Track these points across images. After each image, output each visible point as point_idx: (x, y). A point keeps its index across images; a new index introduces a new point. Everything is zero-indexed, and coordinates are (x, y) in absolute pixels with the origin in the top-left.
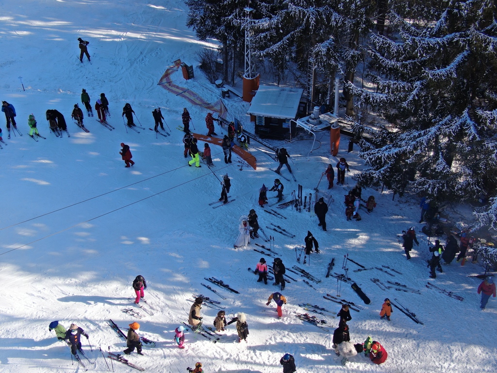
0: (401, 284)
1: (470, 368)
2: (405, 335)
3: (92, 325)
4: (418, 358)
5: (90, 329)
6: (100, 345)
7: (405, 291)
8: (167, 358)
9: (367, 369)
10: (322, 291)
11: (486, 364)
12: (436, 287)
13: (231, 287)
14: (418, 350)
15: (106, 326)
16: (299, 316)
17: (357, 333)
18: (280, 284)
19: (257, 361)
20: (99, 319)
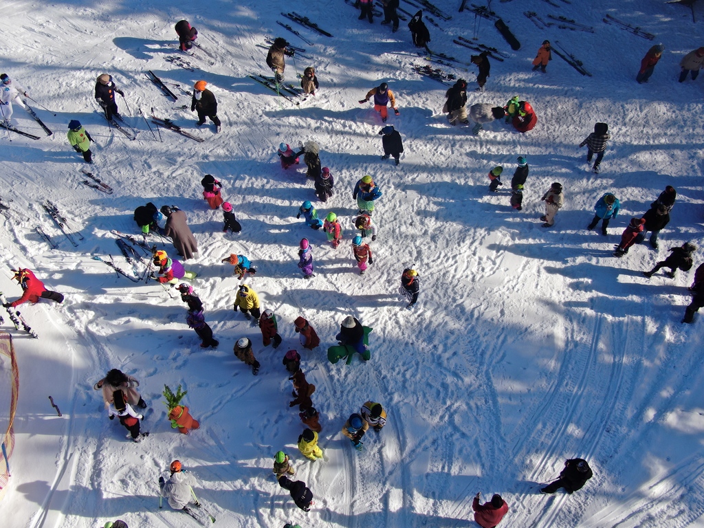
0: (567, 19)
1: (647, 132)
2: (564, 92)
3: (124, 77)
4: (578, 123)
5: (122, 83)
6: (139, 106)
7: (572, 29)
8: (235, 126)
9: (507, 139)
10: (452, 32)
11: (669, 126)
12: (617, 22)
13: (321, 26)
14: (579, 111)
15: (145, 80)
16: (417, 70)
17: (498, 91)
18: (392, 22)
19: (358, 131)
20: (133, 69)
